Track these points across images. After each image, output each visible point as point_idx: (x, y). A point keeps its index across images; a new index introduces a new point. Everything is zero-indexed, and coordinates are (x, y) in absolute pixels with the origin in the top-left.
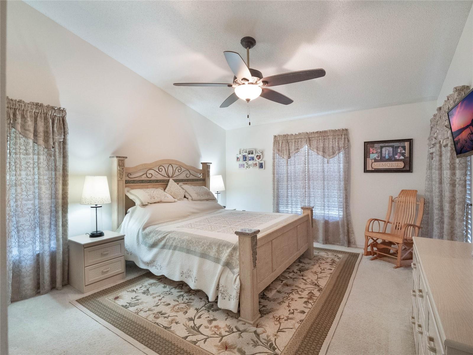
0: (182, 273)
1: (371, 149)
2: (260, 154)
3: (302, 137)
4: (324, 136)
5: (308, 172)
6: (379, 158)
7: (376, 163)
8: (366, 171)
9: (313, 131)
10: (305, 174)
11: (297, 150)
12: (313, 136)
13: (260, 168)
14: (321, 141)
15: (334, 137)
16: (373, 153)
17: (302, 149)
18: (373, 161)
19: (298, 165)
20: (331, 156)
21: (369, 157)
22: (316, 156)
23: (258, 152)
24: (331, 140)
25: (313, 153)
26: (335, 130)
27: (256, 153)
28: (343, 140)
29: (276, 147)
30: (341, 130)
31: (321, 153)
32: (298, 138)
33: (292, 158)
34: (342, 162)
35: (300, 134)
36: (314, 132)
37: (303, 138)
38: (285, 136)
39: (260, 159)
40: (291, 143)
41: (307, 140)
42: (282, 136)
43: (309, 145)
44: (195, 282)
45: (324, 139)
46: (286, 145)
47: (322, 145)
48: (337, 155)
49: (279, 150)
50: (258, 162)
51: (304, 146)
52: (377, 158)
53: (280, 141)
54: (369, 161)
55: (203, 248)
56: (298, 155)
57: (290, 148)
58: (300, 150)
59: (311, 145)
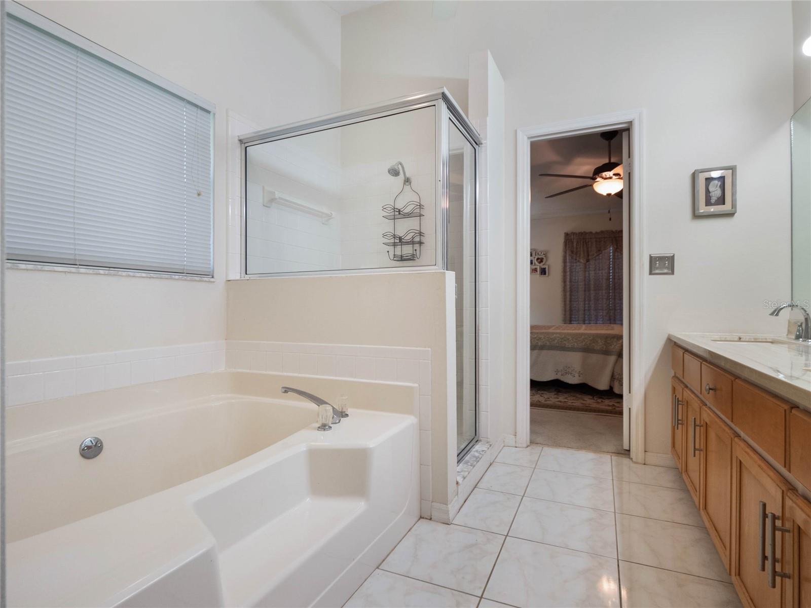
0: (557, 372)
2: (543, 256)
3: (606, 236)
5: (614, 278)
12: (621, 235)
13: (541, 274)
17: (606, 251)
19: (599, 270)
23: (540, 253)
25: (619, 256)
27: (536, 255)
29: (569, 247)
32: (600, 236)
33: (592, 262)
35: (602, 232)
38: (581, 234)
39: (542, 264)
40: (590, 243)
41: (612, 239)
42: (576, 234)
43: (615, 246)
44: (579, 376)
46: (583, 245)
49: (572, 252)
50: (540, 266)
51: (608, 247)
53: (575, 240)
55: (584, 343)
56: (599, 259)
57: (590, 249)
58: (603, 252)
59: (617, 246)
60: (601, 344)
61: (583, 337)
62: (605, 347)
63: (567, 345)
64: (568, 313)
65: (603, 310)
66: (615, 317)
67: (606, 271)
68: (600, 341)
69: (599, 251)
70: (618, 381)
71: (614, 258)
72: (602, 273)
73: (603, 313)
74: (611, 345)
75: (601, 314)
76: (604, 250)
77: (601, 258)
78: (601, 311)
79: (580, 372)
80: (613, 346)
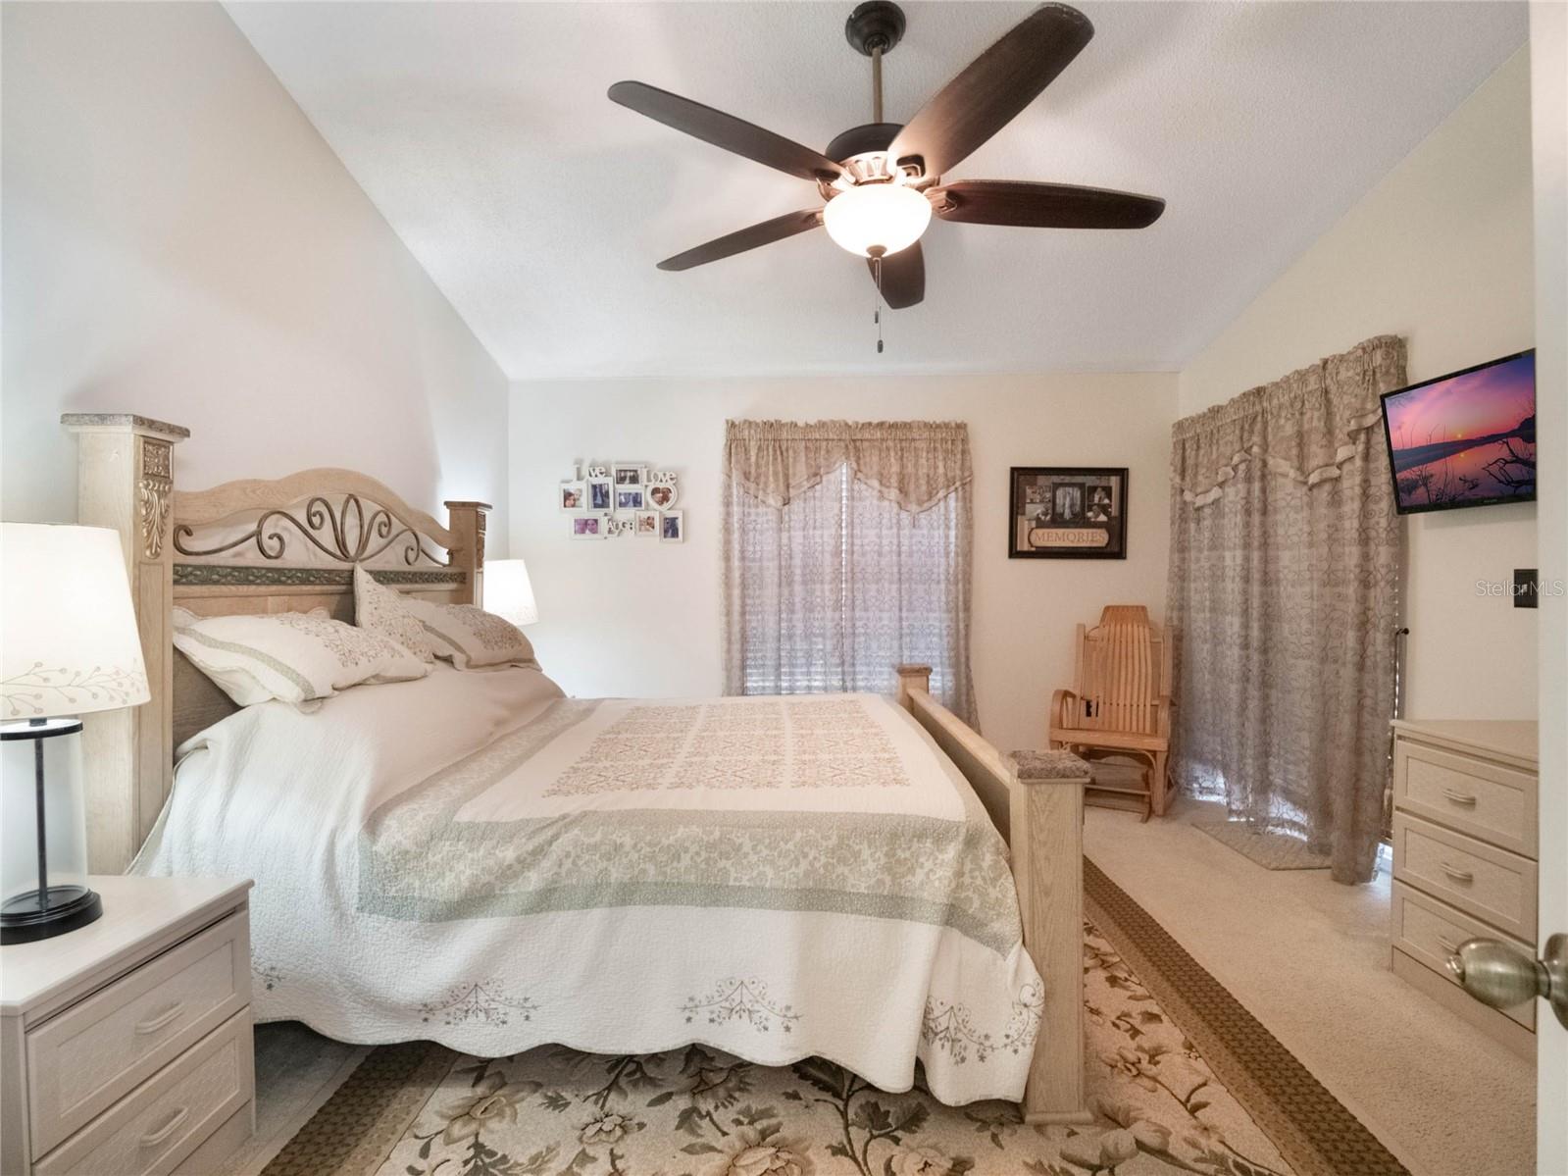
0: (689, 1010)
1: (1029, 491)
2: (669, 485)
3: (831, 436)
4: (901, 440)
5: (851, 552)
6: (1048, 517)
7: (1040, 531)
8: (1014, 553)
9: (868, 420)
10: (839, 560)
11: (813, 479)
12: (867, 436)
13: (665, 537)
14: (892, 454)
15: (932, 445)
16: (1032, 502)
17: (832, 477)
18: (1034, 524)
19: (815, 528)
20: (926, 505)
21: (1023, 514)
22: (875, 502)
23: (660, 475)
24: (924, 454)
25: (864, 492)
26: (934, 422)
27: (649, 480)
28: (959, 456)
29: (737, 462)
30: (953, 425)
31: (894, 493)
32: (818, 437)
33: (796, 506)
34: (953, 524)
35: (822, 425)
36: (870, 424)
37: (833, 440)
38: (770, 425)
39: (666, 505)
40: (791, 452)
41: (847, 446)
42: (757, 425)
43: (854, 465)
44: (788, 1029)
45: (902, 450)
46: (775, 459)
47: (895, 469)
48: (942, 504)
49: (747, 476)
50: (660, 512)
51: (837, 465)
52: (1043, 518)
53: (752, 443)
54: (1024, 525)
55: (804, 865)
56: (814, 498)
57: (791, 471)
58: (824, 479)
59: (858, 464)
60: (871, 866)
61: (799, 834)
62: (888, 879)
63: (733, 875)
64: (736, 647)
65: (823, 636)
66: (853, 657)
67: (833, 531)
68: (866, 854)
69: (816, 474)
70: (948, 1045)
71: (851, 498)
72: (822, 537)
73: (824, 645)
74: (911, 871)
75: (821, 647)
76: (828, 473)
77: (817, 494)
78: (820, 639)
79: (788, 1008)
80: (920, 874)
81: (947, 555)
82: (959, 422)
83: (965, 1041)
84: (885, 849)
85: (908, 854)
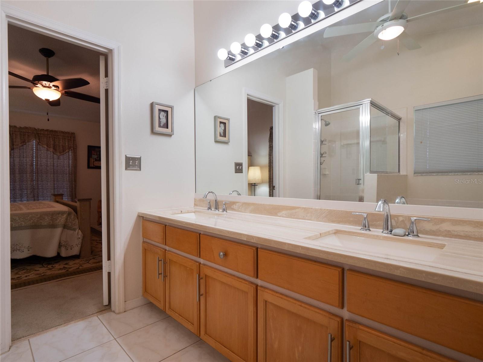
1: (93, 152)
3: (29, 131)
4: (54, 135)
5: (37, 165)
6: (98, 159)
7: (96, 162)
8: (89, 167)
9: (43, 128)
10: (33, 167)
11: (23, 143)
12: (42, 133)
14: (51, 139)
15: (64, 137)
16: (94, 155)
17: (30, 143)
18: (94, 160)
19: (23, 158)
20: (62, 154)
21: (92, 157)
22: (45, 151)
24: (62, 140)
25: (41, 149)
26: (65, 132)
28: (72, 141)
30: (71, 133)
31: (52, 149)
32: (24, 131)
33: (16, 151)
34: (71, 159)
35: (26, 128)
36: (43, 130)
37: (30, 133)
41: (35, 135)
43: (38, 140)
45: (54, 138)
47: (52, 143)
48: (67, 153)
51: (32, 140)
52: (97, 159)
54: (92, 160)
55: (32, 221)
56: (23, 149)
57: (14, 140)
58: (27, 143)
59: (40, 141)
60: (47, 220)
61: (30, 216)
62: (51, 222)
63: (14, 224)
65: (27, 189)
66: (38, 195)
67: (30, 159)
68: (46, 218)
69: (24, 142)
70: (64, 247)
71: (37, 150)
72: (26, 160)
73: (27, 192)
74: (57, 220)
75: (26, 192)
76: (28, 142)
77: (24, 148)
78: (25, 190)
80: (58, 220)
81: (69, 167)
82: (72, 132)
83: (68, 247)
84: (51, 216)
85: (56, 217)
